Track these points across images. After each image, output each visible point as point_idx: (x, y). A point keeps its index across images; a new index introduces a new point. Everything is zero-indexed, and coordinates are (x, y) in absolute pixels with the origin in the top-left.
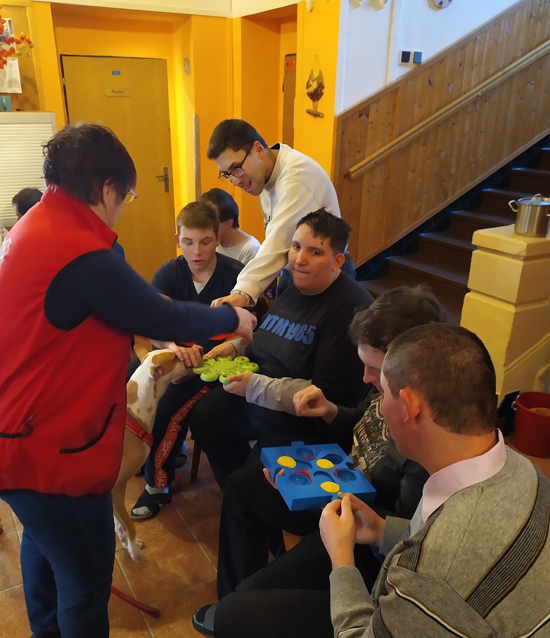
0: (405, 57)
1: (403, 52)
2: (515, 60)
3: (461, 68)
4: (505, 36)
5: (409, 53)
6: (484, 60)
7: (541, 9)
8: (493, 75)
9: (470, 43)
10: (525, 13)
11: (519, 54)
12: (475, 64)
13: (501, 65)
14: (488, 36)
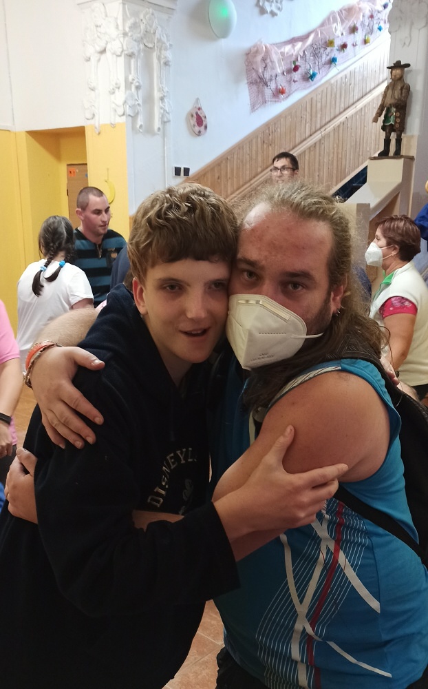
0: (177, 171)
1: (175, 168)
2: (257, 175)
3: (219, 181)
4: (248, 157)
5: (180, 169)
6: (235, 174)
7: (270, 137)
8: (243, 185)
9: (224, 162)
10: (259, 139)
11: (259, 170)
12: (228, 177)
13: (248, 178)
14: (235, 157)
